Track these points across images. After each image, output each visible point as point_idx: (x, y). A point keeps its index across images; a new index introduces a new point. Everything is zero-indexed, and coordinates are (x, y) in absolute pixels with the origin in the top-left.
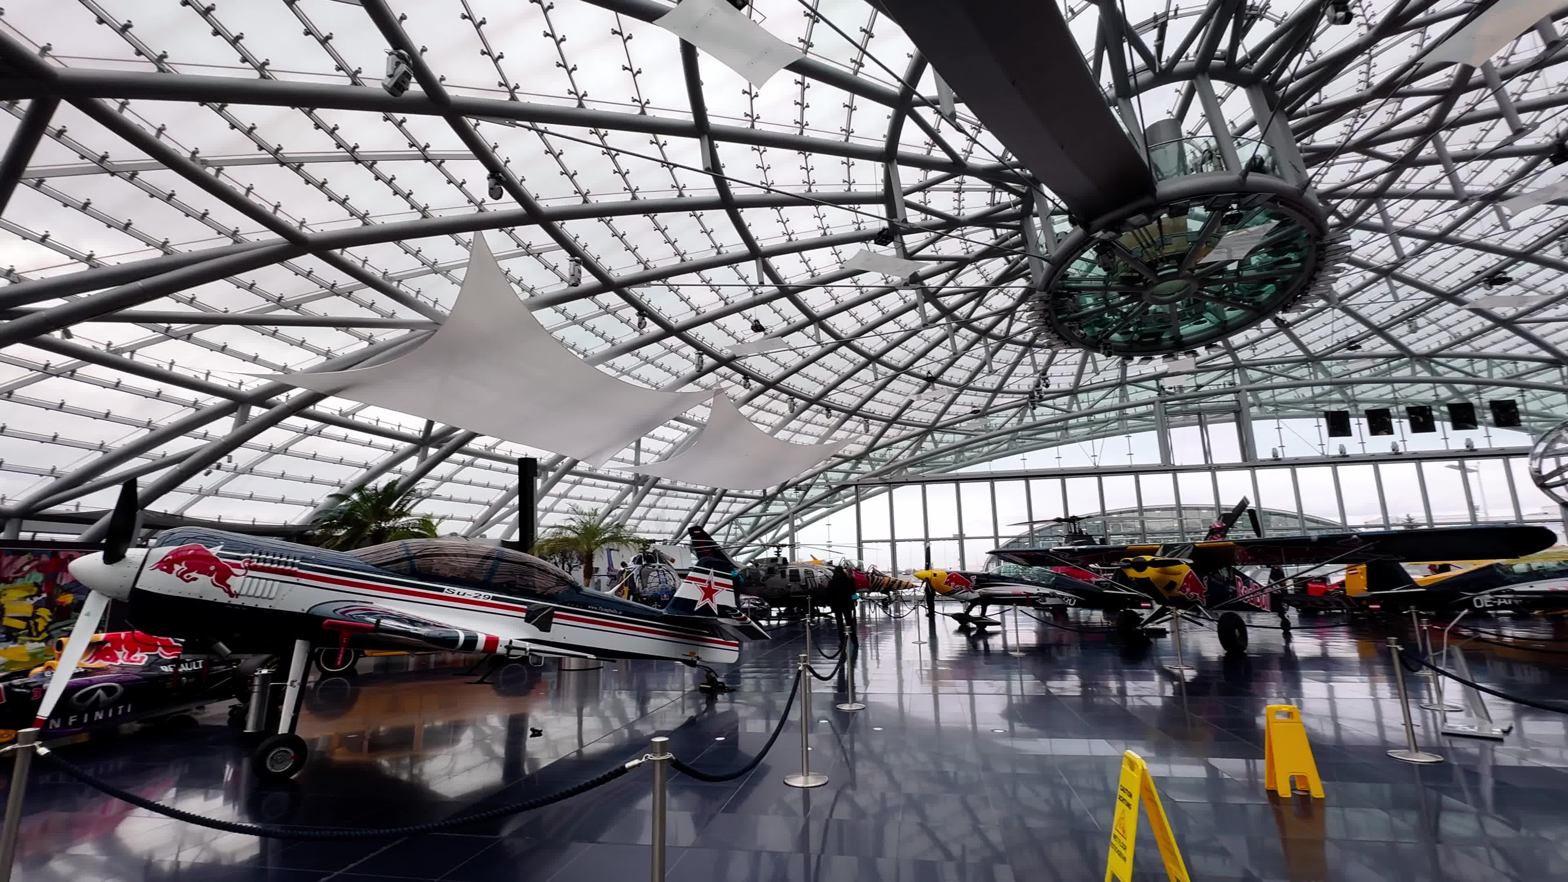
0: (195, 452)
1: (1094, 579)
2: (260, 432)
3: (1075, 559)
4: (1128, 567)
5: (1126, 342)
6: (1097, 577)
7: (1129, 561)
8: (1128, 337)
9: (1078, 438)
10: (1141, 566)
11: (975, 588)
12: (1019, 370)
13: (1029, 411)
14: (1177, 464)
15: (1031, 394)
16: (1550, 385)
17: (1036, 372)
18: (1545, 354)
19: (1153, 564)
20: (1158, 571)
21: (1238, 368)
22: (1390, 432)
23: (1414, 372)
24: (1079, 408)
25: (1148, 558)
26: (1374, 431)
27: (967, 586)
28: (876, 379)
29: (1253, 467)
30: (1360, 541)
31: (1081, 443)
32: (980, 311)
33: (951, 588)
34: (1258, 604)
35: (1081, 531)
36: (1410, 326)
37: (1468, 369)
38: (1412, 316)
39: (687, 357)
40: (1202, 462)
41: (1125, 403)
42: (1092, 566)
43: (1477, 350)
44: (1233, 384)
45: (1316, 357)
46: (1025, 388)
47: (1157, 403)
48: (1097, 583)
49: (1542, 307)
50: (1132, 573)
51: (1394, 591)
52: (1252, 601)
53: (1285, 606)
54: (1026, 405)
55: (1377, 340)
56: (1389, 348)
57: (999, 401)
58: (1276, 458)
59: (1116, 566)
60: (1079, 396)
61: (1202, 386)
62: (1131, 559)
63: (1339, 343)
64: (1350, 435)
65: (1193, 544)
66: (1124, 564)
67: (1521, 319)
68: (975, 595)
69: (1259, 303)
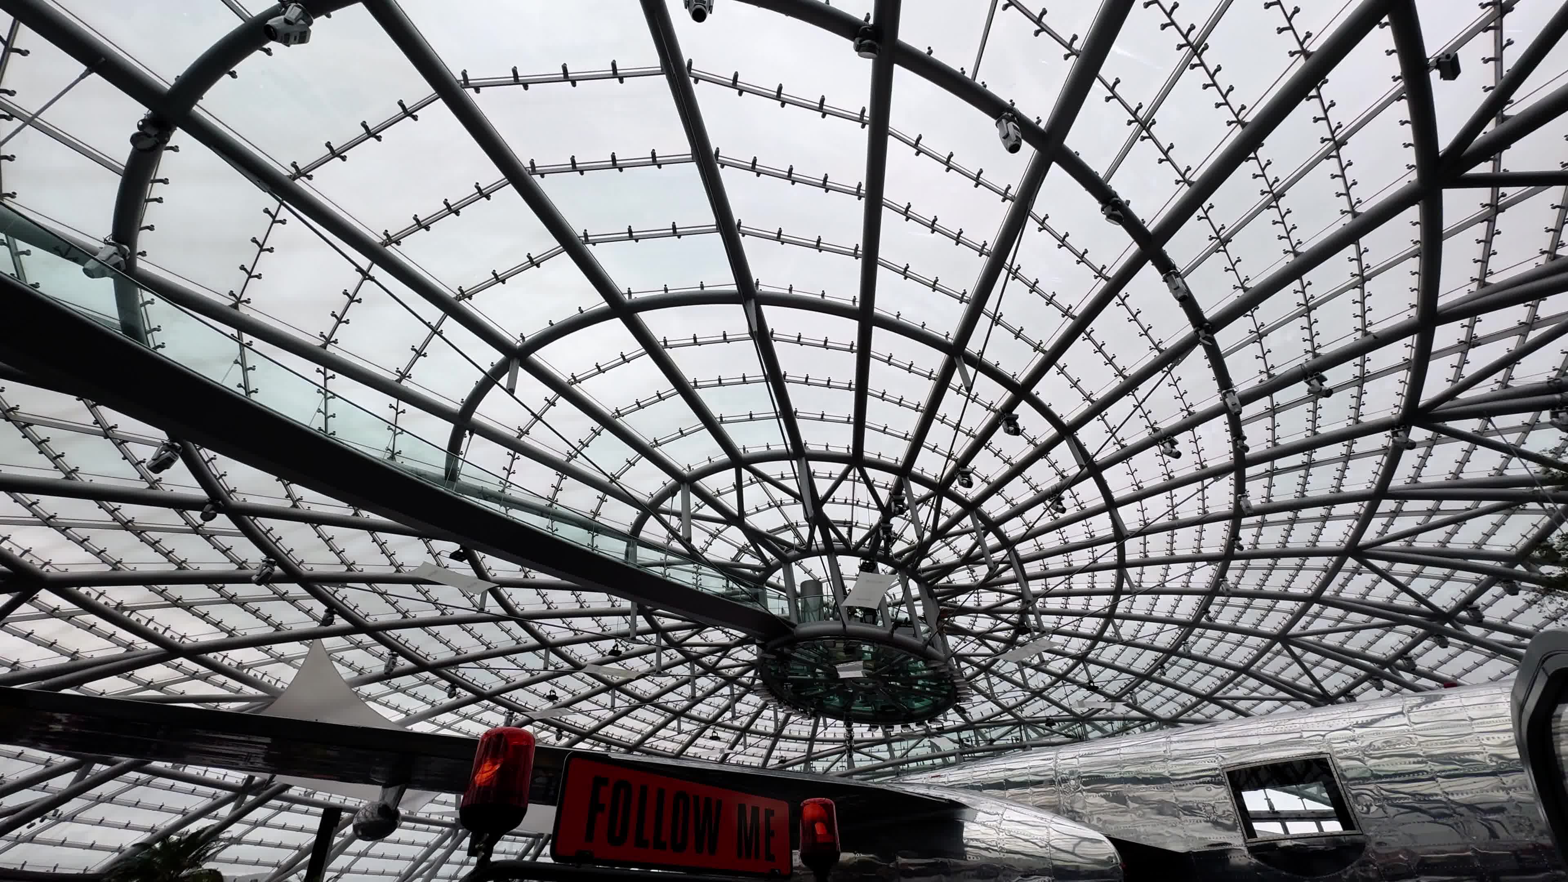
0: (30, 805)
2: (96, 786)
28: (546, 669)
32: (696, 639)
39: (380, 656)
54: (845, 752)
60: (893, 744)
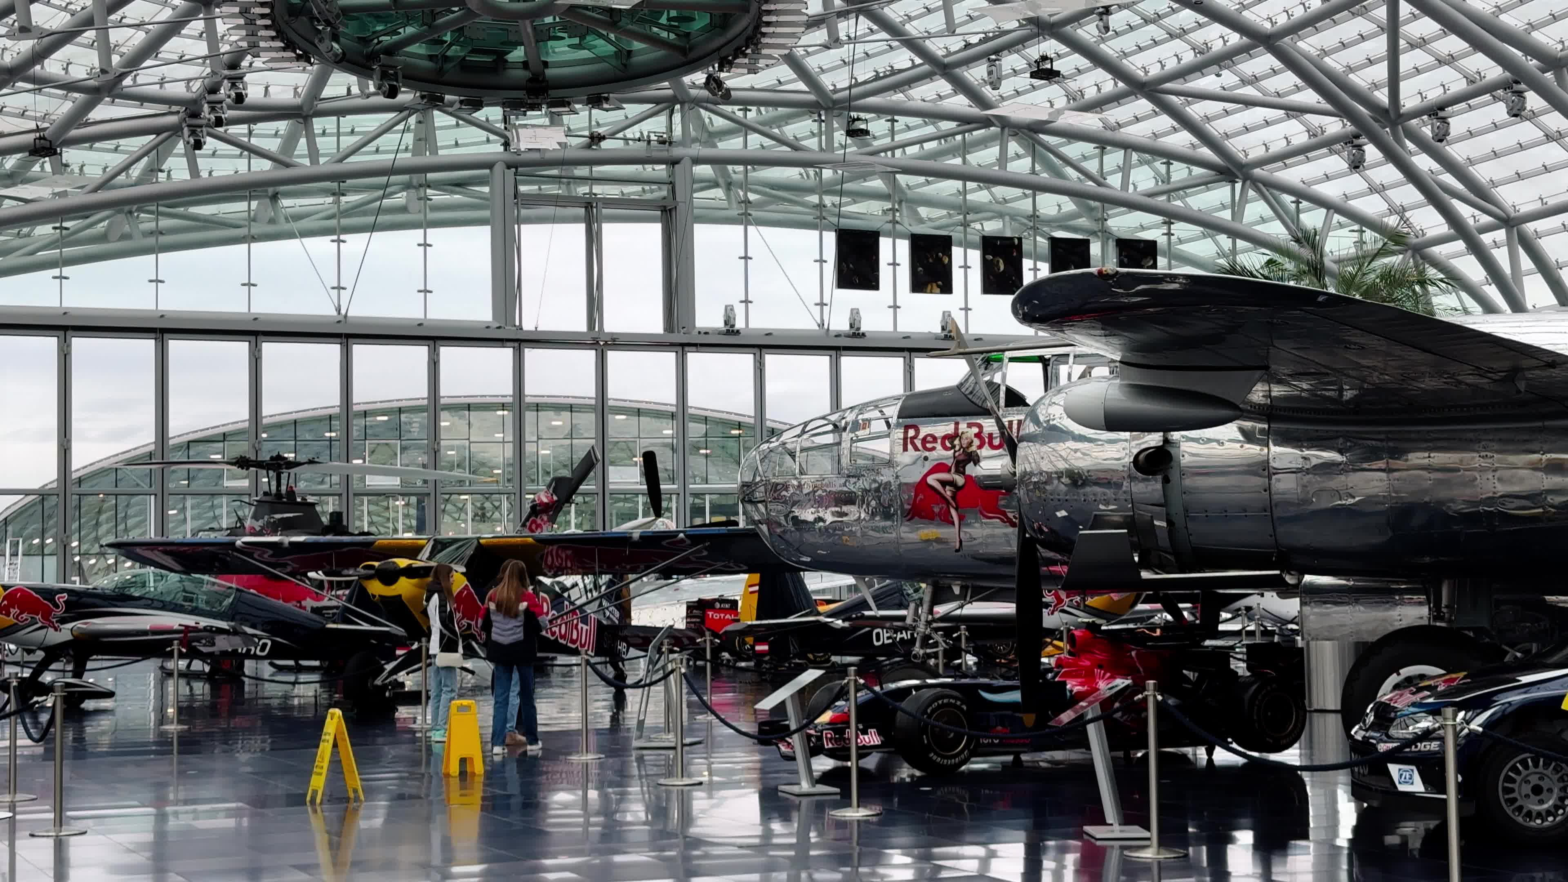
1: (309, 603)
3: (282, 560)
4: (369, 577)
5: (431, 58)
6: (318, 598)
7: (372, 567)
8: (437, 51)
9: (304, 224)
10: (389, 576)
11: (64, 621)
12: (173, 46)
13: (180, 147)
14: (528, 325)
15: (192, 109)
16: (1206, 218)
17: (213, 55)
18: (1206, 152)
19: (410, 572)
20: (416, 585)
21: (682, 103)
22: (947, 288)
23: (1003, 159)
24: (314, 153)
25: (403, 563)
26: (918, 286)
27: (46, 616)
29: (683, 345)
30: (688, 542)
31: (305, 240)
33: (11, 620)
34: (574, 642)
35: (291, 493)
36: (990, 73)
37: (1092, 166)
38: (997, 51)
40: (582, 327)
41: (427, 159)
42: (312, 574)
43: (1113, 129)
44: (666, 142)
45: (835, 102)
46: (177, 90)
47: (499, 168)
48: (316, 610)
49: (1197, 69)
50: (376, 588)
51: (791, 619)
52: (562, 637)
53: (622, 647)
54: (175, 131)
55: (942, 86)
56: (960, 103)
57: (102, 111)
58: (731, 331)
59: (351, 575)
60: (318, 124)
61: (602, 138)
62: (376, 564)
63: (877, 78)
64: (876, 287)
65: (479, 538)
66: (363, 572)
67: (1168, 85)
68: (64, 634)
69: (688, 35)
